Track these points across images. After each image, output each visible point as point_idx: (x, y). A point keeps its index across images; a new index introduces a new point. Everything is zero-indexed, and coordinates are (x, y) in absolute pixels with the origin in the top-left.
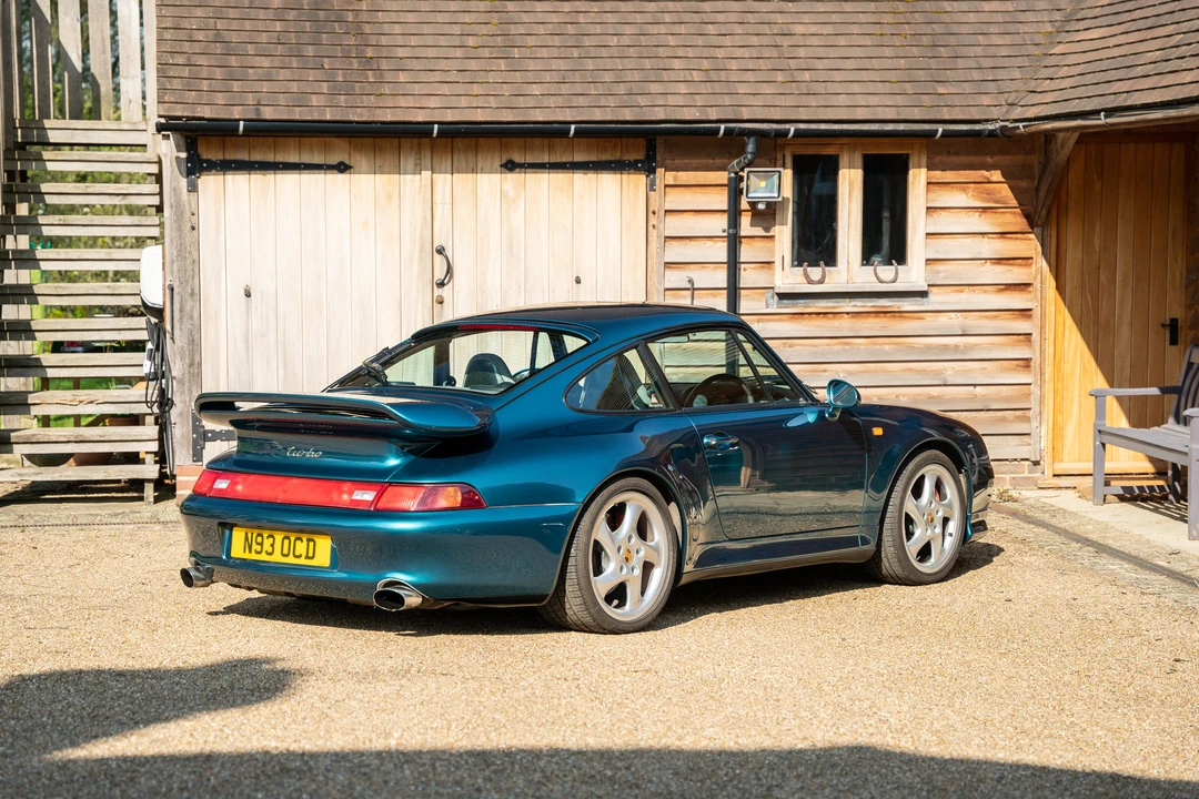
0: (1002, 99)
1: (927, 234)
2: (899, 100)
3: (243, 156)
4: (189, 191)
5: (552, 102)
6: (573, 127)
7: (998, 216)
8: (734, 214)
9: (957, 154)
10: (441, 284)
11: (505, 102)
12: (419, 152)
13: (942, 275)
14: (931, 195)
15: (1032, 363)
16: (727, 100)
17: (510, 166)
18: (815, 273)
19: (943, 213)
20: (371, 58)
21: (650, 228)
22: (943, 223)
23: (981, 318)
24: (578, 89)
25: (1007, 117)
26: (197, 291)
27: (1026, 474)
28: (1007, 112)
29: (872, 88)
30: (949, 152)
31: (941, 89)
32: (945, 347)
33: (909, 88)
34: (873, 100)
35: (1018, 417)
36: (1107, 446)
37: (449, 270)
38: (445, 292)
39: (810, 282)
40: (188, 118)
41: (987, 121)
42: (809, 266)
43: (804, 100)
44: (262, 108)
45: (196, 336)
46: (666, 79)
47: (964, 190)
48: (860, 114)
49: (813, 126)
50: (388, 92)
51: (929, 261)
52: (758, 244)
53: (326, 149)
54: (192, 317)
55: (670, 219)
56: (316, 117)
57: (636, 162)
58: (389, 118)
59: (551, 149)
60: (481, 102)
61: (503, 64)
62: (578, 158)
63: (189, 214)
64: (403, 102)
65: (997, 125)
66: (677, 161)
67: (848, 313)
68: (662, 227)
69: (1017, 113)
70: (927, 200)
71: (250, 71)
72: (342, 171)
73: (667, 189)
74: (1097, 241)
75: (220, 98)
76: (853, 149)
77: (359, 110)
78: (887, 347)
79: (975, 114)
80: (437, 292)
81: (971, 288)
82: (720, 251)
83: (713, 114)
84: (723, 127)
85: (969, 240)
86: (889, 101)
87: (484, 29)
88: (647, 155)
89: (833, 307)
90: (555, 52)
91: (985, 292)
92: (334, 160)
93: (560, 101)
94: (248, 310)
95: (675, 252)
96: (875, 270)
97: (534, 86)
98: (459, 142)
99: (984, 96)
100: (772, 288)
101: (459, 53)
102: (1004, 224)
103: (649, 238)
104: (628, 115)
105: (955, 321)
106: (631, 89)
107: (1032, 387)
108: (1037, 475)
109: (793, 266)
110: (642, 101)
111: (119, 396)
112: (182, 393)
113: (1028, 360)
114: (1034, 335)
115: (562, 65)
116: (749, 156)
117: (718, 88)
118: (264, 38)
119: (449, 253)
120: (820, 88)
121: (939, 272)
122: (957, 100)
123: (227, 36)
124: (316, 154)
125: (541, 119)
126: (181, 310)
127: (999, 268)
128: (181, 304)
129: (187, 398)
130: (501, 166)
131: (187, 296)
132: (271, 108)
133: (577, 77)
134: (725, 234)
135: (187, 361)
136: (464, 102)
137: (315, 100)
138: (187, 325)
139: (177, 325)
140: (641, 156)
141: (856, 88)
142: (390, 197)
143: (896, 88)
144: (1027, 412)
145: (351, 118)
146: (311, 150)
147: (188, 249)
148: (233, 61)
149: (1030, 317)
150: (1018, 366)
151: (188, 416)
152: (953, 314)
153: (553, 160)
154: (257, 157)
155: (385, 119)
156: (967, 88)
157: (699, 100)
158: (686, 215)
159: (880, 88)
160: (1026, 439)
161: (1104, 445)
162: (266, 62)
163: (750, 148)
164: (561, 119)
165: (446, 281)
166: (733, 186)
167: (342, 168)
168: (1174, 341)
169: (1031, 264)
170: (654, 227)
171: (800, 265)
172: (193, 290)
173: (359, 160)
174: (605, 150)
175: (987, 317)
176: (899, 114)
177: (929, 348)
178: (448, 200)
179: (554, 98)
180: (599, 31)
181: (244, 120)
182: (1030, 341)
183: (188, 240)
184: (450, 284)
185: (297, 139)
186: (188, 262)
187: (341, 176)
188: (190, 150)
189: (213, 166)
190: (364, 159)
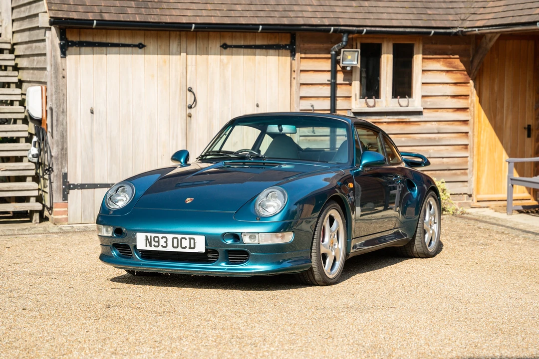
0: (457, 17)
1: (423, 83)
2: (411, 17)
3: (90, 39)
4: (61, 57)
5: (248, 14)
6: (261, 26)
7: (454, 74)
8: (334, 73)
9: (436, 44)
10: (190, 107)
11: (225, 13)
12: (180, 39)
13: (429, 103)
14: (424, 64)
15: (469, 147)
16: (331, 15)
17: (225, 46)
18: (371, 101)
19: (429, 73)
21: (292, 79)
22: (430, 77)
23: (446, 124)
24: (259, 8)
25: (463, 26)
26: (65, 110)
27: (465, 201)
28: (462, 23)
29: (398, 10)
30: (432, 43)
31: (429, 12)
32: (430, 139)
33: (415, 11)
34: (399, 17)
35: (462, 173)
36: (514, 186)
37: (195, 100)
38: (192, 111)
39: (369, 106)
40: (65, 19)
41: (453, 28)
42: (368, 98)
43: (368, 16)
44: (103, 14)
45: (65, 134)
46: (301, 4)
47: (439, 62)
48: (395, 23)
49: (373, 29)
50: (165, 7)
51: (423, 97)
52: (344, 87)
53: (133, 36)
54: (63, 124)
55: (303, 74)
56: (131, 19)
57: (286, 45)
58: (169, 21)
59: (245, 38)
60: (213, 13)
62: (258, 43)
63: (61, 70)
64: (174, 12)
65: (457, 30)
66: (306, 46)
67: (385, 122)
68: (299, 78)
69: (467, 24)
70: (422, 67)
72: (140, 48)
73: (301, 60)
74: (496, 88)
75: (81, 9)
76: (388, 40)
77: (152, 16)
78: (403, 139)
79: (447, 24)
80: (189, 111)
81: (441, 110)
82: (327, 91)
83: (326, 22)
84: (332, 28)
85: (441, 86)
86: (407, 17)
88: (291, 42)
89: (379, 119)
91: (448, 111)
92: (137, 42)
94: (92, 120)
95: (305, 92)
96: (398, 101)
99: (449, 16)
100: (351, 110)
102: (457, 79)
103: (292, 84)
104: (286, 21)
105: (434, 126)
106: (285, 8)
107: (469, 158)
108: (470, 201)
109: (360, 98)
110: (291, 14)
111: (14, 166)
112: (57, 164)
113: (466, 145)
114: (470, 133)
116: (344, 43)
117: (326, 9)
119: (194, 90)
120: (374, 10)
121: (427, 102)
122: (437, 17)
124: (127, 39)
125: (244, 22)
126: (57, 120)
127: (455, 100)
128: (57, 117)
129: (60, 167)
130: (221, 46)
131: (60, 113)
132: (108, 14)
133: (258, 1)
134: (329, 82)
135: (60, 147)
136: (204, 13)
137: (129, 11)
138: (60, 128)
139: (54, 128)
140: (288, 43)
141: (390, 10)
142: (165, 62)
143: (409, 11)
144: (466, 171)
146: (125, 37)
147: (61, 88)
149: (467, 124)
150: (462, 148)
151: (60, 177)
152: (434, 123)
153: (246, 44)
154: (97, 40)
155: (167, 21)
156: (441, 11)
157: (319, 15)
158: (310, 72)
159: (401, 10)
160: (466, 184)
161: (513, 185)
163: (345, 39)
164: (254, 23)
165: (193, 106)
166: (333, 58)
167: (141, 46)
168: (529, 136)
169: (468, 99)
170: (294, 78)
171: (364, 98)
172: (63, 110)
173: (151, 45)
174: (271, 39)
175: (449, 124)
176: (413, 24)
177: (422, 139)
178: (194, 63)
179: (249, 12)
181: (97, 20)
182: (467, 136)
183: (60, 83)
184: (195, 108)
185: (118, 31)
186: (61, 95)
187: (140, 50)
188: (62, 35)
189: (74, 44)
190: (152, 42)
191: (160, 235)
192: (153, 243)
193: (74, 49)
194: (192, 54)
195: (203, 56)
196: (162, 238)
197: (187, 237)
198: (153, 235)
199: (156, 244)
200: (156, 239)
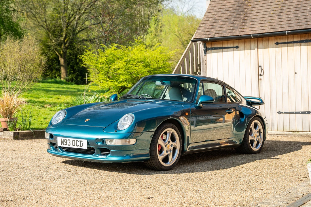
3: (216, 46)
4: (205, 55)
5: (285, 26)
6: (286, 32)
10: (261, 75)
11: (273, 27)
12: (255, 42)
17: (277, 44)
20: (246, 19)
24: (293, 22)
38: (262, 77)
40: (200, 38)
44: (216, 34)
50: (245, 28)
53: (233, 43)
59: (288, 38)
60: (267, 28)
61: (277, 17)
62: (295, 40)
63: (205, 61)
71: (218, 26)
72: (237, 48)
75: (208, 33)
77: (237, 33)
80: (260, 77)
87: (277, 9)
90: (292, 13)
92: (235, 46)
93: (287, 25)
97: (282, 22)
98: (264, 39)
101: (267, 16)
106: (307, 20)
115: (292, 16)
118: (224, 18)
119: (262, 67)
123: (217, 18)
124: (231, 44)
125: (280, 31)
130: (275, 44)
132: (218, 34)
133: (294, 19)
137: (228, 31)
142: (248, 53)
145: (234, 35)
147: (205, 69)
148: (215, 24)
153: (289, 41)
154: (219, 46)
162: (222, 23)
164: (285, 30)
167: (237, 47)
173: (241, 46)
174: (302, 37)
178: (262, 53)
180: (307, 5)
183: (205, 67)
184: (263, 75)
185: (227, 41)
186: (205, 72)
187: (237, 49)
188: (205, 46)
189: (209, 49)
190: (242, 45)
191: (67, 139)
192: (64, 143)
193: (210, 51)
194: (261, 49)
195: (266, 49)
196: (68, 140)
197: (79, 140)
198: (64, 138)
199: (66, 143)
200: (66, 141)
